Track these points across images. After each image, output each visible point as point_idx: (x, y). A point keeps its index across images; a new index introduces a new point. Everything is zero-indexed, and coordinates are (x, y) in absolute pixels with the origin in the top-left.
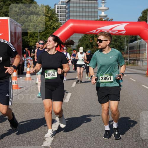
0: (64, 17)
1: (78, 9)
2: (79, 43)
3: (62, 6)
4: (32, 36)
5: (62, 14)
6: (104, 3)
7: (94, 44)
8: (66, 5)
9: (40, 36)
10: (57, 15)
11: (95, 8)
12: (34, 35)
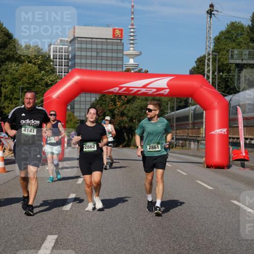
0: (65, 66)
1: (89, 54)
3: (62, 48)
4: (9, 98)
5: (62, 62)
6: (133, 44)
7: (116, 112)
8: (69, 46)
10: (53, 62)
11: (117, 51)
12: (11, 96)
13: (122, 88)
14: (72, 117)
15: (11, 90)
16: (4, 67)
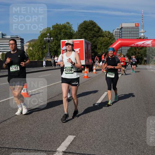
1: (127, 33)
2: (128, 52)
3: (118, 31)
4: (100, 49)
5: (118, 36)
6: (143, 28)
7: (136, 52)
8: (120, 30)
9: (104, 48)
10: (114, 36)
11: (137, 31)
13: (135, 44)
15: (100, 46)
16: (98, 39)
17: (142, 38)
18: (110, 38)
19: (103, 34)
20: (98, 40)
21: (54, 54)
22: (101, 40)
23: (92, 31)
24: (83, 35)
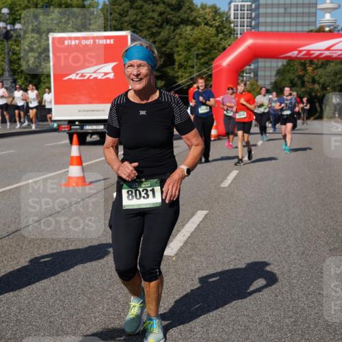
0: (247, 26)
1: (275, 10)
2: (277, 77)
3: (244, 5)
4: (183, 66)
5: (244, 22)
7: (306, 79)
8: (253, 3)
9: (198, 64)
10: (233, 22)
11: (310, 6)
12: (186, 63)
13: (300, 52)
14: (255, 86)
15: (186, 57)
16: (178, 31)
17: (327, 29)
18: (219, 30)
19: (194, 14)
20: (177, 37)
21: (26, 79)
22: (189, 36)
23: (157, 4)
24: (126, 19)
